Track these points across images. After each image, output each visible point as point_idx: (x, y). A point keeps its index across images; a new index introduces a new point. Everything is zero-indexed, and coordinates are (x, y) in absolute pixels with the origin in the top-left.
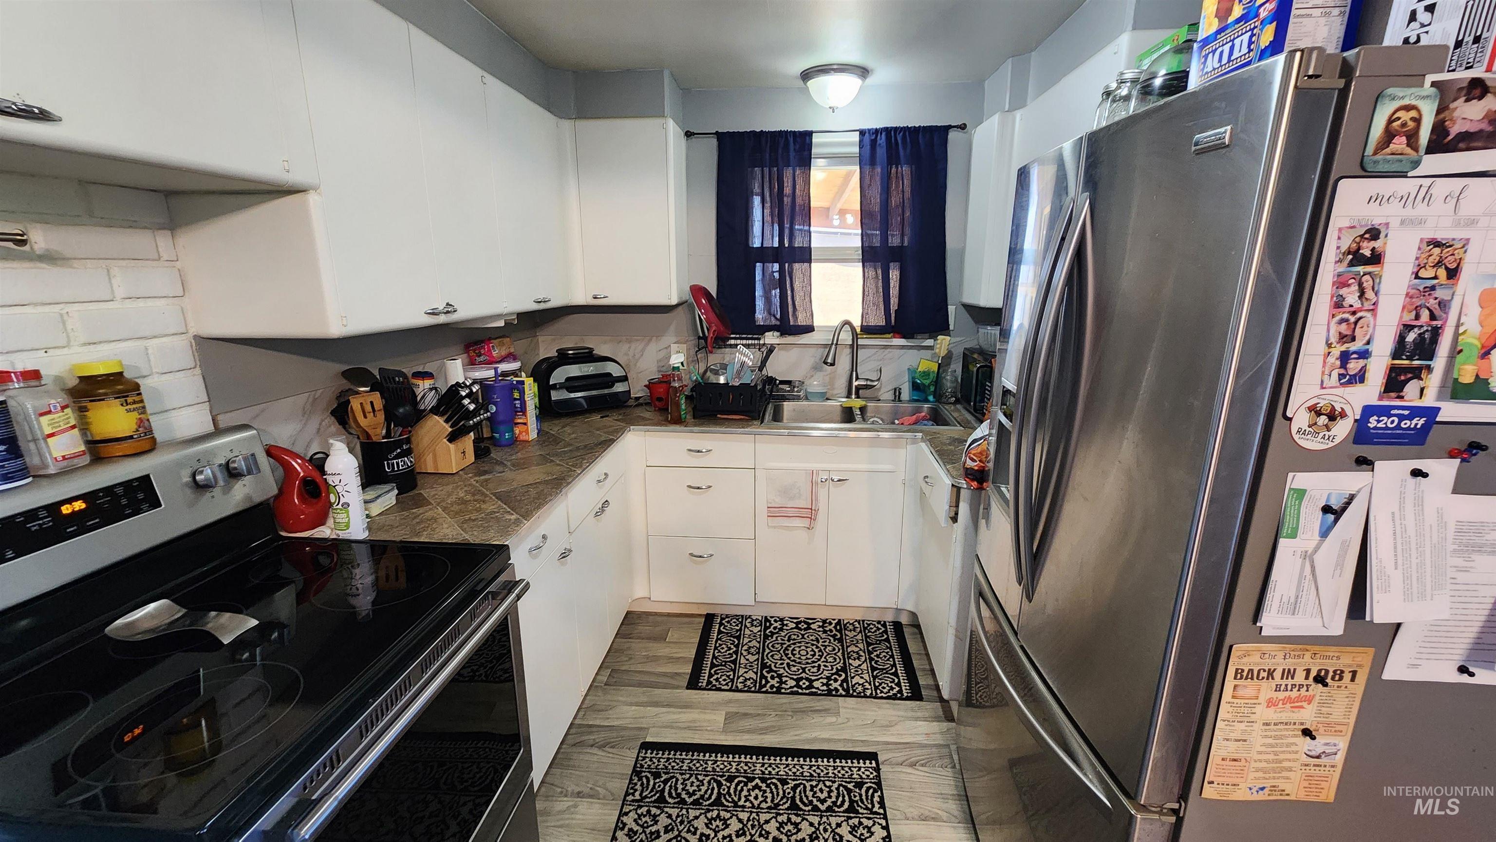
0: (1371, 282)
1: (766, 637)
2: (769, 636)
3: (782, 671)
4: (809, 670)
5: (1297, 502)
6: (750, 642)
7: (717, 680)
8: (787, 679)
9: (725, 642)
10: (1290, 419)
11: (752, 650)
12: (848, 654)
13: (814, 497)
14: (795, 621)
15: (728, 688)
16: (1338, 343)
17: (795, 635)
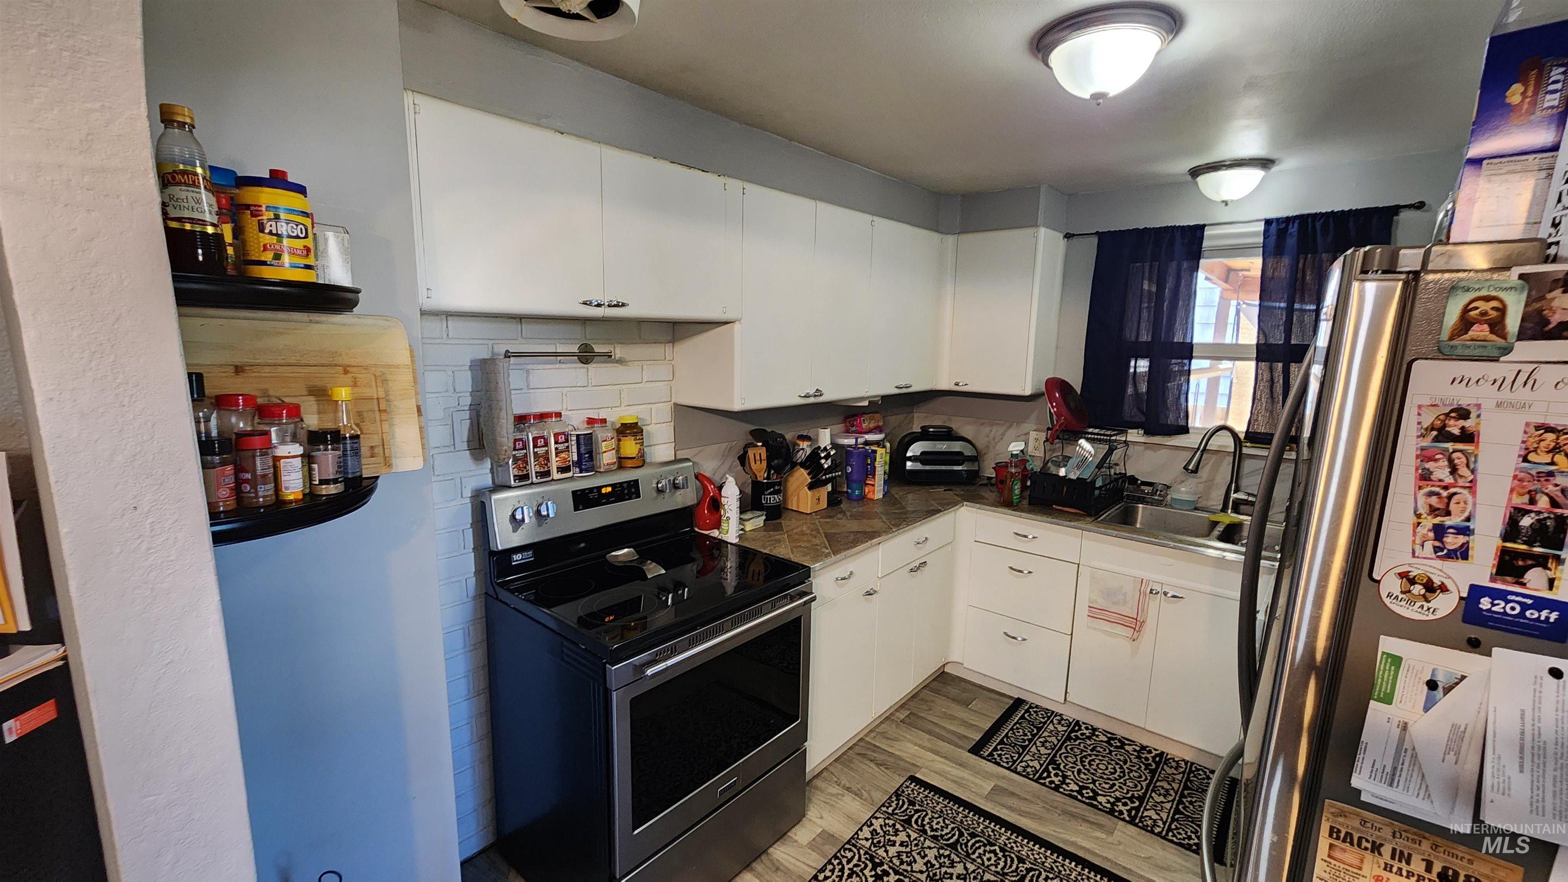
0: (1464, 460)
1: (1069, 738)
2: (1072, 739)
3: (1069, 773)
4: (1100, 784)
5: (1393, 668)
6: (1049, 736)
7: (1000, 755)
8: (1071, 782)
9: (1023, 728)
10: (1378, 582)
11: (1048, 744)
12: (1155, 787)
13: (1141, 607)
14: (1109, 735)
15: (1007, 766)
16: (1428, 515)
17: (1101, 748)
